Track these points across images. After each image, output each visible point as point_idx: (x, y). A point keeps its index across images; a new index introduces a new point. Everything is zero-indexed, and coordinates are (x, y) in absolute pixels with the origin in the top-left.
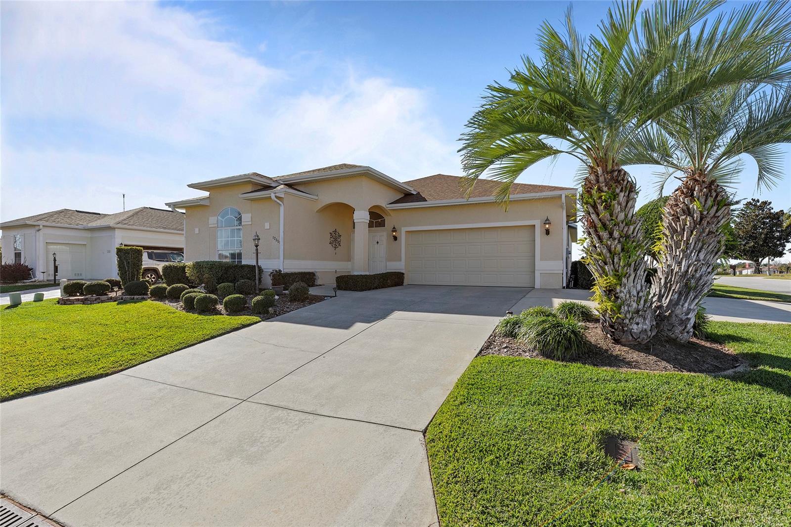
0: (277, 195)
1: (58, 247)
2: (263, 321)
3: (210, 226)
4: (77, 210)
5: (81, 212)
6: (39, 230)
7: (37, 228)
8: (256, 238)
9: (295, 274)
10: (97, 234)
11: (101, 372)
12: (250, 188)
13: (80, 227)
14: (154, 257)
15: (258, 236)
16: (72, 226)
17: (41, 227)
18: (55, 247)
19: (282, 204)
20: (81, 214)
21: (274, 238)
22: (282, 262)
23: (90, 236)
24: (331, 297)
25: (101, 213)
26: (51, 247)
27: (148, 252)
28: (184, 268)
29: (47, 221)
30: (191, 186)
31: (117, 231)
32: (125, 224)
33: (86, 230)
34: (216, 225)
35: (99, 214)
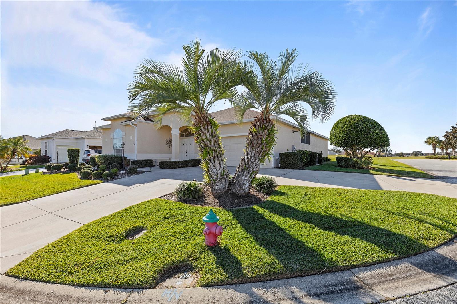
0: (132, 123)
1: (62, 147)
2: (103, 182)
3: (111, 138)
4: (72, 130)
5: (74, 131)
6: (53, 140)
7: (53, 139)
8: (123, 143)
9: (142, 160)
10: (79, 141)
11: (19, 201)
12: (125, 120)
13: (71, 138)
14: (97, 152)
15: (124, 143)
16: (68, 138)
17: (54, 138)
18: (61, 147)
19: (136, 128)
20: (73, 132)
21: (134, 143)
22: (136, 154)
23: (76, 142)
24: (148, 172)
25: (83, 131)
26: (59, 147)
27: (95, 150)
28: (95, 157)
29: (57, 136)
30: (102, 119)
31: (86, 139)
32: (90, 136)
33: (75, 139)
34: (113, 137)
35: (82, 131)
